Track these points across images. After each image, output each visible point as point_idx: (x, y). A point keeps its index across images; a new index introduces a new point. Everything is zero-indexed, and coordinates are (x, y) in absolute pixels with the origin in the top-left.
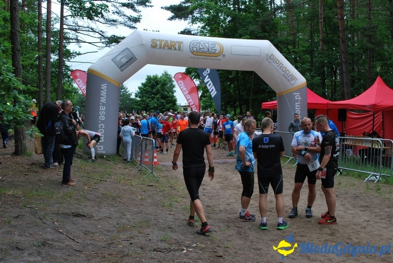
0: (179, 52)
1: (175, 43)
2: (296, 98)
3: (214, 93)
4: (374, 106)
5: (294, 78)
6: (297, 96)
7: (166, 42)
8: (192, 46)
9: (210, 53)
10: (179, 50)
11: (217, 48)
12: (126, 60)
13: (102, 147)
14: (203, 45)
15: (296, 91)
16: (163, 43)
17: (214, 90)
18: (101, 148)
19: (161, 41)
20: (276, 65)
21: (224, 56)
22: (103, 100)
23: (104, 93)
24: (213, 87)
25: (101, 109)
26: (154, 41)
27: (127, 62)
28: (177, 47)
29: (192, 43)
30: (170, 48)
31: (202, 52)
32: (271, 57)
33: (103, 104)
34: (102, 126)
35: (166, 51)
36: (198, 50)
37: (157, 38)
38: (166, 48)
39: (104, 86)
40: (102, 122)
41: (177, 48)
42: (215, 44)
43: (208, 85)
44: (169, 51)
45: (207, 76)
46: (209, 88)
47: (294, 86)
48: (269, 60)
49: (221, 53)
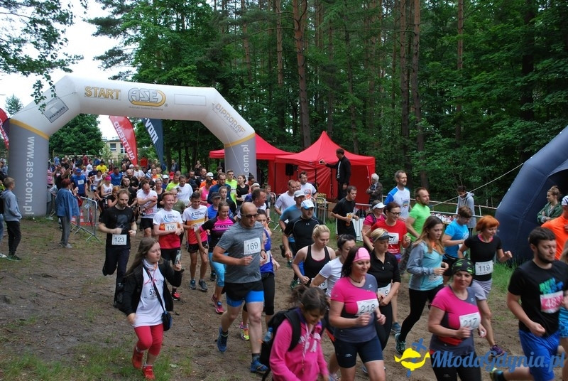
1: (112, 91)
2: (244, 151)
3: (155, 139)
4: (315, 163)
5: (241, 129)
6: (246, 149)
7: (102, 90)
8: (130, 94)
9: (151, 102)
10: (117, 98)
11: (159, 97)
12: (57, 110)
13: (31, 207)
14: (144, 94)
15: (244, 143)
16: (98, 91)
17: (156, 135)
19: (96, 89)
20: (222, 115)
21: (166, 105)
22: (30, 155)
23: (31, 147)
24: (155, 132)
25: (28, 165)
26: (87, 88)
27: (58, 112)
28: (114, 95)
29: (131, 91)
30: (106, 97)
31: (142, 101)
32: (217, 107)
33: (31, 160)
34: (29, 184)
35: (102, 101)
36: (138, 99)
37: (91, 86)
38: (102, 96)
39: (31, 140)
40: (30, 180)
41: (115, 97)
42: (156, 92)
43: (149, 130)
44: (106, 100)
45: (149, 120)
46: (150, 133)
47: (242, 138)
48: (216, 110)
49: (163, 102)
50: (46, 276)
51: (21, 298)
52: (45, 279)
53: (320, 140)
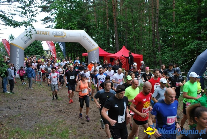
0: (48, 36)
1: (47, 32)
3: (62, 49)
4: (121, 57)
6: (95, 52)
7: (43, 32)
8: (53, 33)
9: (61, 36)
11: (64, 34)
14: (58, 33)
16: (42, 32)
18: (17, 75)
19: (41, 31)
20: (87, 40)
21: (66, 37)
23: (18, 53)
25: (17, 59)
27: (27, 40)
28: (47, 34)
30: (45, 34)
31: (58, 36)
32: (85, 37)
33: (18, 57)
35: (43, 36)
36: (56, 35)
37: (39, 30)
38: (43, 34)
39: (18, 50)
40: (18, 65)
41: (48, 34)
42: (63, 32)
43: (60, 46)
44: (44, 35)
45: (60, 42)
47: (94, 49)
48: (84, 38)
49: (65, 36)
50: (24, 99)
51: (15, 107)
52: (23, 100)
53: (122, 49)
